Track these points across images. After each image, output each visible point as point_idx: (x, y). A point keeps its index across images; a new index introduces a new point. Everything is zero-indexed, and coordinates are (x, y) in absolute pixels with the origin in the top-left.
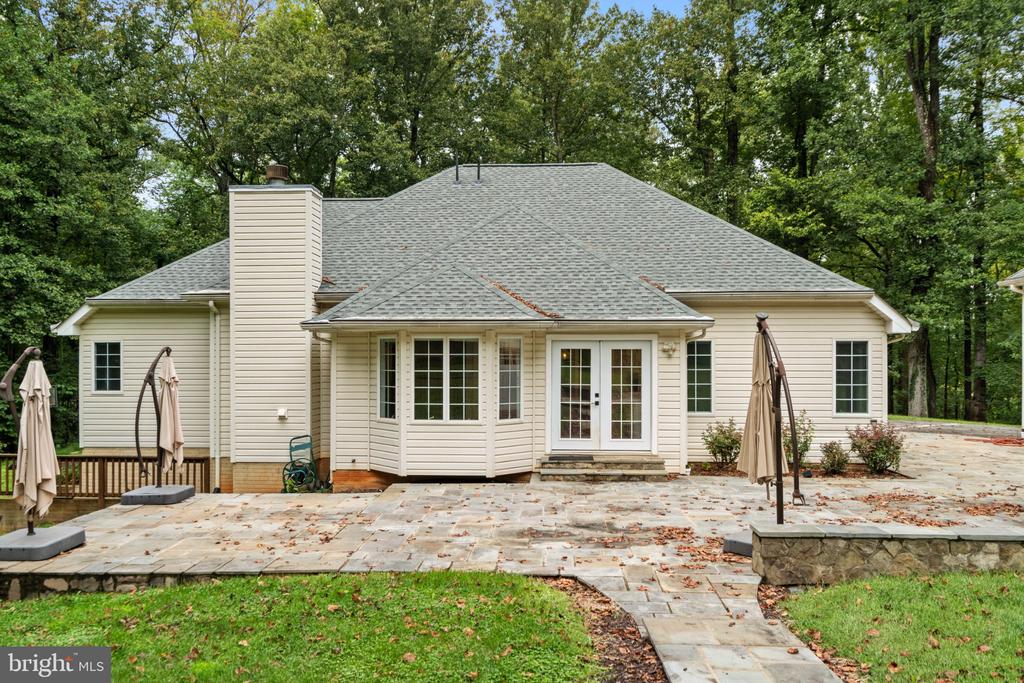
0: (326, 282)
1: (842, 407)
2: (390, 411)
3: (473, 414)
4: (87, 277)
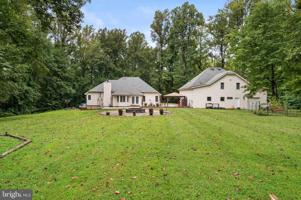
0: (112, 90)
1: (156, 101)
2: (118, 101)
3: (125, 102)
4: (69, 84)
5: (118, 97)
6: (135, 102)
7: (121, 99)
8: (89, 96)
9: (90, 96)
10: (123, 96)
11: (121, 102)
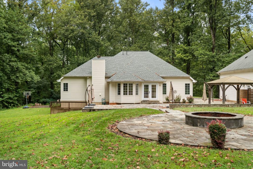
0: (106, 74)
1: (186, 94)
2: (119, 94)
3: (132, 94)
4: (29, 67)
5: (119, 85)
6: (150, 95)
7: (124, 89)
8: (64, 84)
9: (67, 84)
10: (129, 84)
11: (124, 94)
